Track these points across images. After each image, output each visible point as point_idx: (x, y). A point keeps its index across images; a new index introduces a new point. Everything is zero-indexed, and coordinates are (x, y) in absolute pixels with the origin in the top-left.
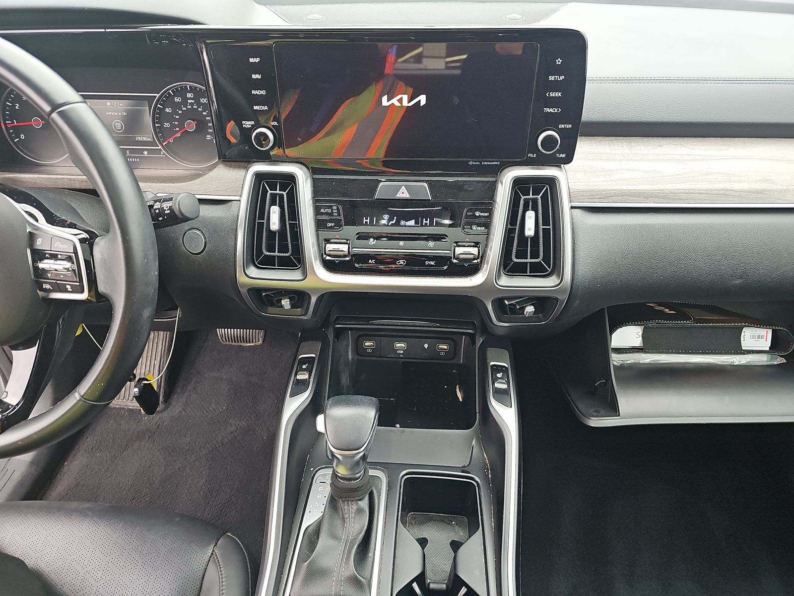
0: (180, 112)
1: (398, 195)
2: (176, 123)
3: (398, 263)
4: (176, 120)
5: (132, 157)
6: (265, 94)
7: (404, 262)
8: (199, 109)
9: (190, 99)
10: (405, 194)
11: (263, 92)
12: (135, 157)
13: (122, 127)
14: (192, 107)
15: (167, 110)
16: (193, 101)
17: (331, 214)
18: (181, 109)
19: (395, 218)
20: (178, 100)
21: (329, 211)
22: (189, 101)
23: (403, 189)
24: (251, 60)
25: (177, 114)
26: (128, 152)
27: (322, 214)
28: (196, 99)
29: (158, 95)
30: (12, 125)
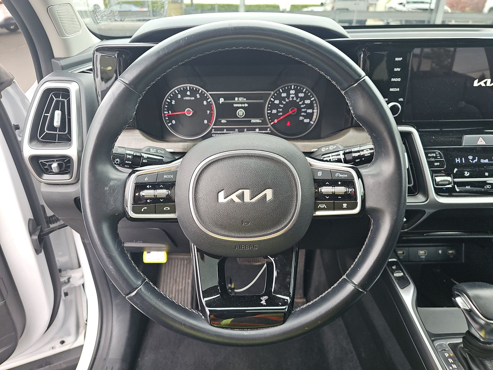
1: (478, 143)
2: (280, 110)
3: (486, 187)
4: (280, 108)
6: (400, 80)
7: (490, 187)
8: (297, 101)
9: (292, 94)
10: (482, 142)
11: (399, 80)
13: (243, 114)
16: (294, 96)
17: (436, 157)
18: (285, 101)
19: (477, 158)
20: (284, 95)
21: (434, 155)
22: (291, 96)
23: (481, 139)
24: (397, 59)
25: (282, 104)
27: (430, 157)
28: (296, 94)
29: (272, 93)
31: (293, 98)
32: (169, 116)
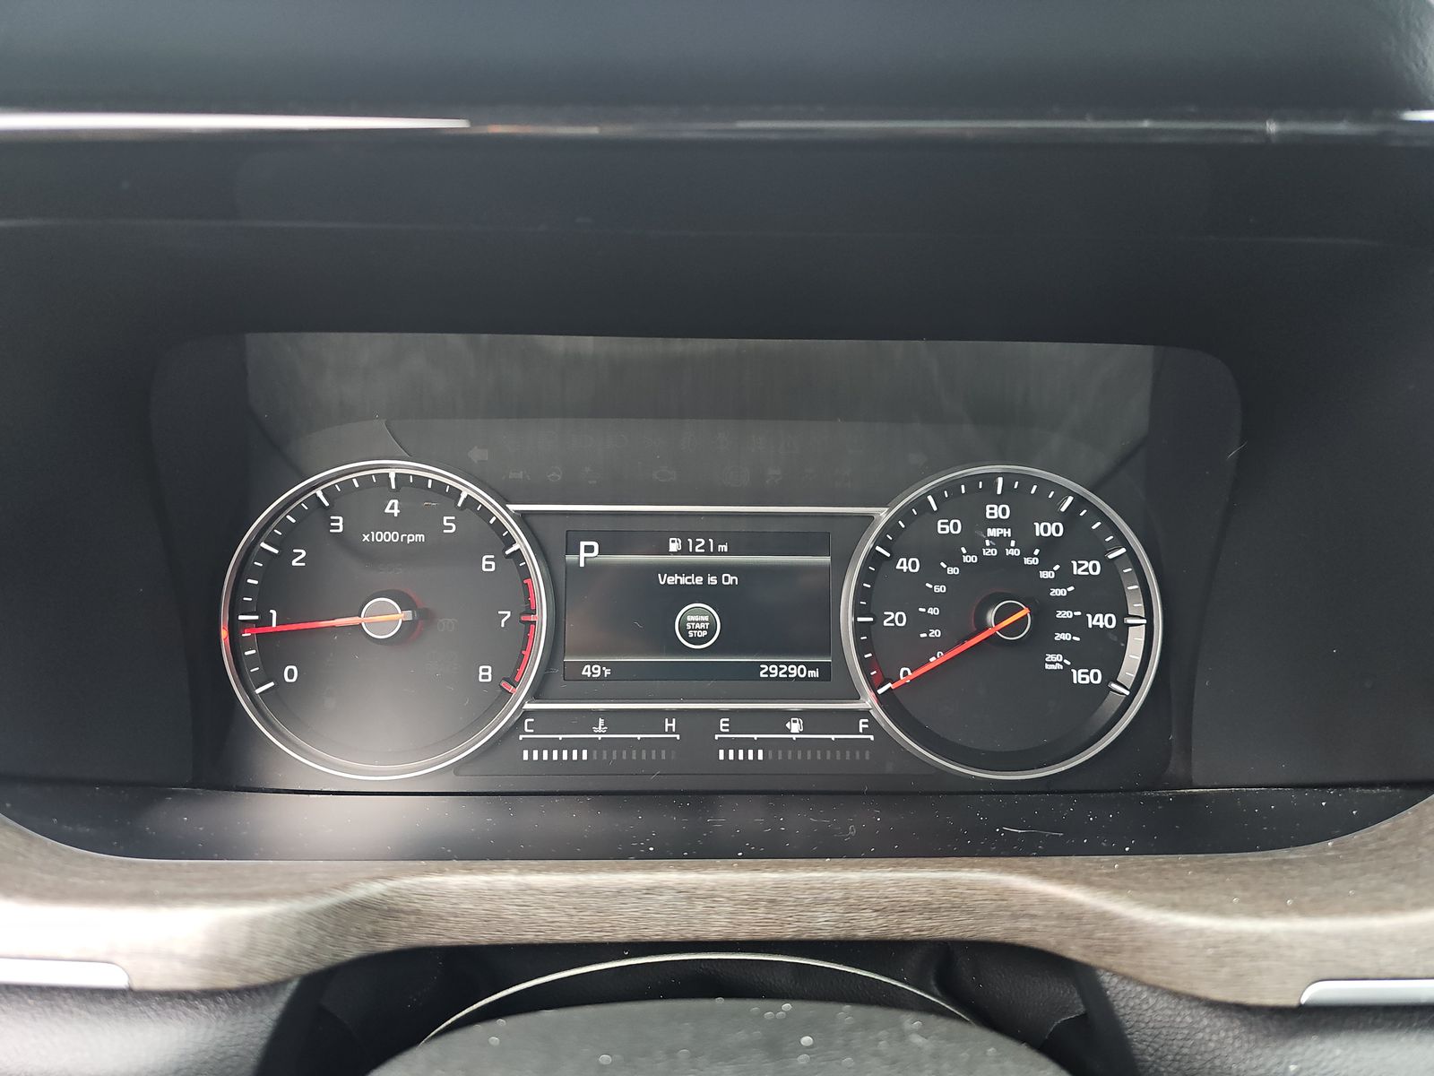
0: (952, 571)
2: (932, 611)
4: (933, 599)
5: (736, 745)
8: (1027, 561)
9: (997, 523)
12: (747, 744)
13: (711, 631)
14: (1001, 552)
15: (904, 565)
16: (1007, 533)
18: (955, 560)
20: (949, 529)
22: (992, 532)
25: (942, 578)
26: (723, 723)
28: (1021, 525)
29: (883, 515)
30: (261, 630)
31: (1001, 543)
32: (264, 640)
